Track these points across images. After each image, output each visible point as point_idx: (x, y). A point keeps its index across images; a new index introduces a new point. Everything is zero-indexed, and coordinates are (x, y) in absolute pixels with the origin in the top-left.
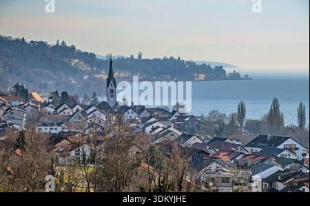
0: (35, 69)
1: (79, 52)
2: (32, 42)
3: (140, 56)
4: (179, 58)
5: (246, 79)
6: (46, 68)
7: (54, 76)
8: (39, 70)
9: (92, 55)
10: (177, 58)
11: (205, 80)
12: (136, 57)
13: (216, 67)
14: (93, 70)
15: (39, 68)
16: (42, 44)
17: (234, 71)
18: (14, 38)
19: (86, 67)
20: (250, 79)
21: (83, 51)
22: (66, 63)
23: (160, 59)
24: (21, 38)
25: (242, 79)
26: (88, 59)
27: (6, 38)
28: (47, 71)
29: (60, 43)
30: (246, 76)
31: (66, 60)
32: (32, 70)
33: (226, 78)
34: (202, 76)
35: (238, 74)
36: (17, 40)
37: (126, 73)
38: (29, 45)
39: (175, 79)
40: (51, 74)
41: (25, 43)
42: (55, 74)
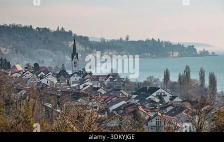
0: (39, 50)
1: (75, 36)
2: (38, 28)
3: (127, 39)
4: (159, 39)
5: (213, 55)
6: (47, 49)
7: (54, 55)
8: (41, 50)
9: (86, 38)
10: (157, 40)
11: (178, 57)
12: (124, 39)
13: (189, 46)
14: (86, 50)
15: (42, 49)
16: (46, 30)
17: (204, 50)
18: (23, 25)
19: (81, 47)
20: (216, 55)
21: (78, 35)
22: (64, 45)
23: (143, 41)
24: (30, 25)
25: (210, 55)
26: (82, 41)
27: (17, 26)
28: (48, 51)
29: (60, 29)
30: (213, 53)
31: (65, 42)
32: (36, 50)
33: (196, 55)
34: (176, 54)
35: (207, 52)
36: (26, 27)
37: (113, 52)
38: (35, 31)
39: (154, 56)
40: (51, 53)
41: (32, 29)
42: (55, 54)
